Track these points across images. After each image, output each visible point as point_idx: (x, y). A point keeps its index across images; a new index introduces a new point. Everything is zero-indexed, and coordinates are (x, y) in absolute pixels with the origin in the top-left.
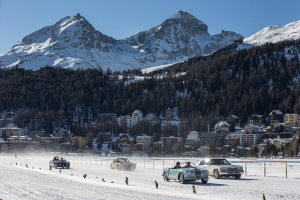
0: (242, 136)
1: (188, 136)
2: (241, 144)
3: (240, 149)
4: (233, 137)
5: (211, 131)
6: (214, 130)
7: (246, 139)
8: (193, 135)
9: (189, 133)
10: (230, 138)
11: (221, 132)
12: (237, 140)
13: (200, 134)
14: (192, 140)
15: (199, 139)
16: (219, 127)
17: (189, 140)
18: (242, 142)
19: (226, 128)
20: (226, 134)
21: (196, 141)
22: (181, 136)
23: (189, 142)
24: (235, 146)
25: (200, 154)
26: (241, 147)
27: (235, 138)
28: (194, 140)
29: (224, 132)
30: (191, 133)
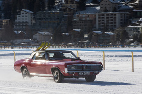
0: (99, 15)
1: (18, 17)
2: (97, 27)
3: (97, 35)
4: (86, 17)
5: (50, 9)
6: (54, 8)
7: (105, 19)
8: (25, 15)
9: (19, 13)
10: (81, 19)
11: (65, 10)
12: (91, 21)
13: (35, 14)
14: (23, 22)
15: (34, 21)
16: (61, 4)
17: (19, 22)
18: (99, 23)
19: (72, 4)
20: (73, 14)
21: (29, 24)
22: (5, 17)
23: (19, 26)
24: (89, 31)
25: (38, 42)
26: (99, 32)
27: (88, 19)
28: (27, 22)
29: (70, 10)
30: (22, 12)
